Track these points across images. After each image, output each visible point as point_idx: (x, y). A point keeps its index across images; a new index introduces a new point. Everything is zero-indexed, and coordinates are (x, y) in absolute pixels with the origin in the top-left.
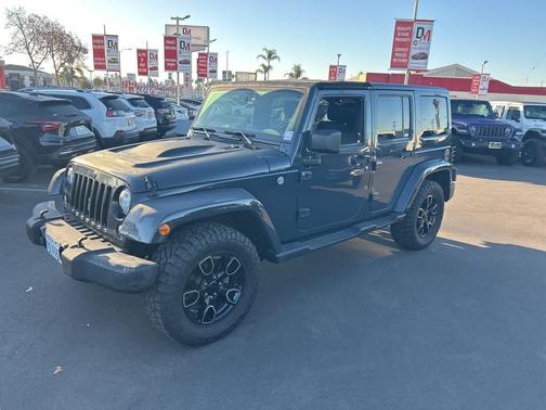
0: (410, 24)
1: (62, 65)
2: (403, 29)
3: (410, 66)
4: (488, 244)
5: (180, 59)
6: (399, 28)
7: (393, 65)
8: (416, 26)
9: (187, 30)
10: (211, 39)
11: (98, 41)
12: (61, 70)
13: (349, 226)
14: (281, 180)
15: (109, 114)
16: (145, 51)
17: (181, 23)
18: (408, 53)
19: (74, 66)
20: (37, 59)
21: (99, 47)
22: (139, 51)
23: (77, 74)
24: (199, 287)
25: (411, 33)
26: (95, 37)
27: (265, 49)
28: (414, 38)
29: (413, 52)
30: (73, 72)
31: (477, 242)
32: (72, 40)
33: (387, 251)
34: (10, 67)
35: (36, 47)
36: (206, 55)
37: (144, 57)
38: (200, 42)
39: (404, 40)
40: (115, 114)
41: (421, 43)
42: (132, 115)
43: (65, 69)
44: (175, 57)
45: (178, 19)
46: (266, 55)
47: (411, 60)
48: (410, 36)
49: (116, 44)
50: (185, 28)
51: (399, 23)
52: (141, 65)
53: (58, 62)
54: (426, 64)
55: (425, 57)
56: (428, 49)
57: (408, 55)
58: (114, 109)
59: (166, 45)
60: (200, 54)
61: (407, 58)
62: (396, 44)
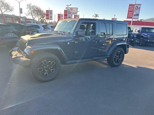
0: (134, 5)
1: (40, 18)
2: (131, 7)
3: (133, 18)
4: (138, 67)
5: (68, 16)
6: (130, 7)
7: (128, 18)
8: (135, 6)
9: (72, 9)
10: (78, 11)
11: (47, 12)
12: (40, 20)
13: (91, 58)
14: (69, 43)
15: (44, 30)
16: (60, 15)
17: (69, 7)
18: (133, 14)
19: (44, 19)
20: (34, 17)
21: (48, 13)
22: (58, 15)
23: (44, 21)
24: (43, 67)
25: (134, 8)
26: (47, 11)
27: (95, 14)
28: (135, 9)
29: (134, 14)
30: (43, 20)
31: (135, 66)
32: (43, 12)
33: (106, 66)
34: (28, 19)
35: (34, 14)
36: (76, 15)
37: (59, 16)
38: (75, 12)
39: (132, 10)
40: (46, 30)
41: (137, 11)
42: (51, 30)
43: (41, 20)
44: (67, 16)
45: (68, 6)
46: (95, 16)
47: (134, 16)
48: (134, 9)
49: (52, 12)
50: (71, 8)
51: (130, 5)
52: (59, 18)
53: (39, 18)
54: (138, 17)
55: (138, 15)
56: (139, 12)
57: (133, 15)
58: (45, 29)
59: (64, 13)
60: (74, 15)
61: (132, 15)
62: (129, 11)
